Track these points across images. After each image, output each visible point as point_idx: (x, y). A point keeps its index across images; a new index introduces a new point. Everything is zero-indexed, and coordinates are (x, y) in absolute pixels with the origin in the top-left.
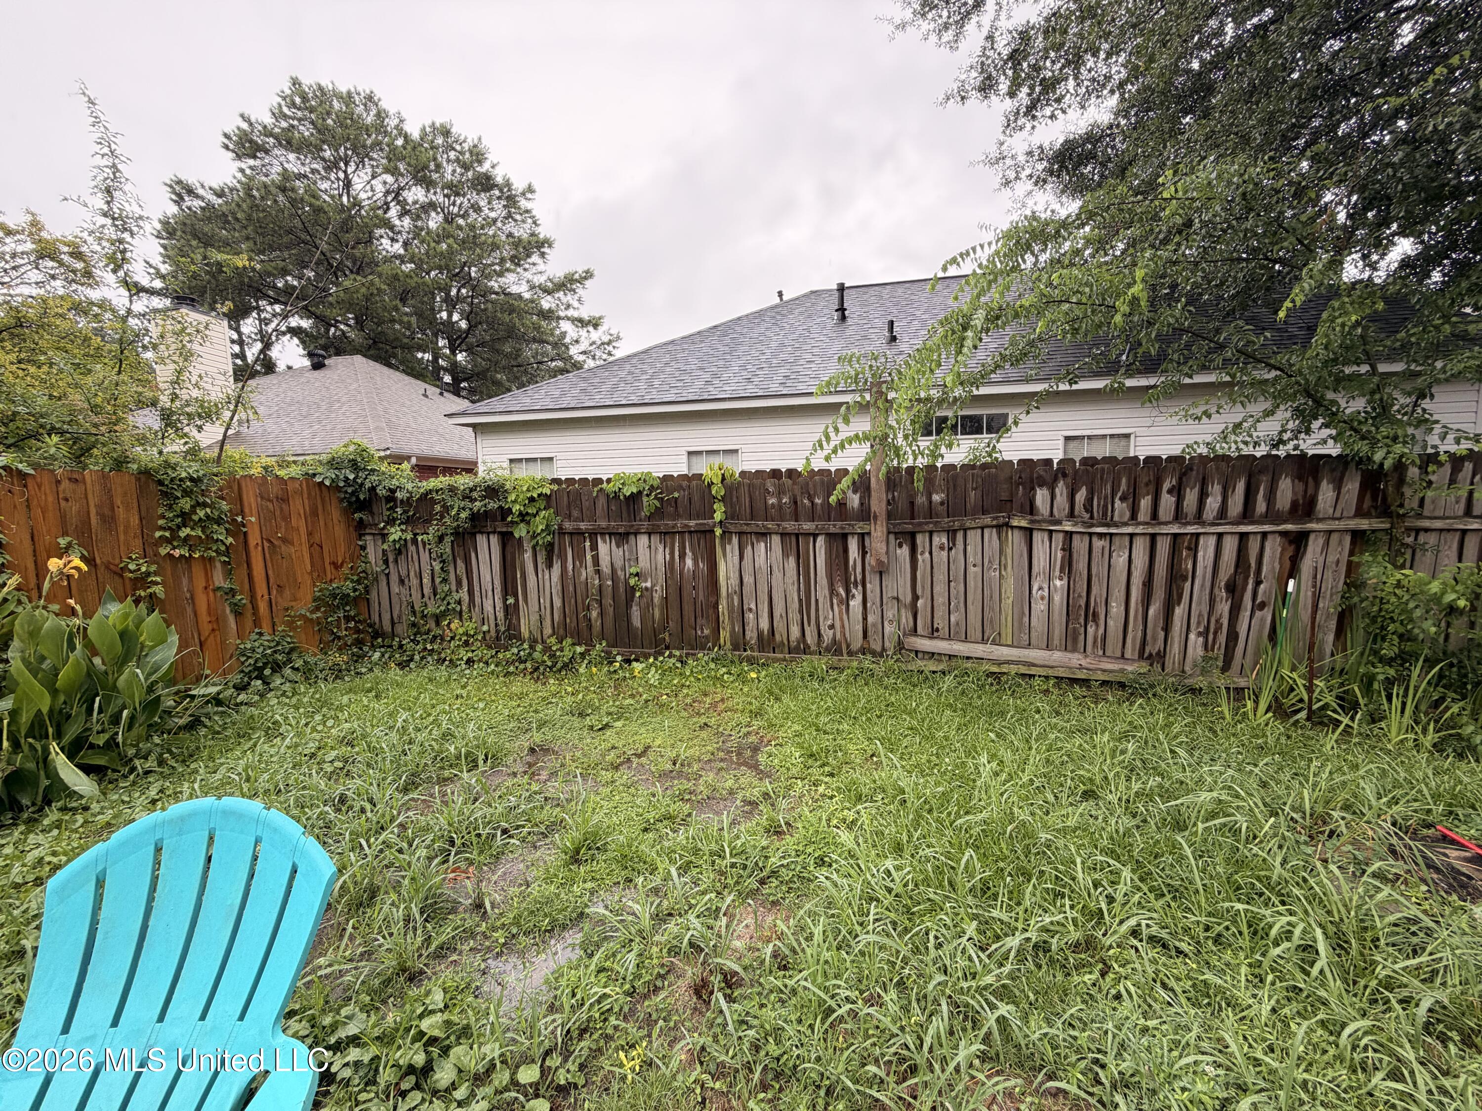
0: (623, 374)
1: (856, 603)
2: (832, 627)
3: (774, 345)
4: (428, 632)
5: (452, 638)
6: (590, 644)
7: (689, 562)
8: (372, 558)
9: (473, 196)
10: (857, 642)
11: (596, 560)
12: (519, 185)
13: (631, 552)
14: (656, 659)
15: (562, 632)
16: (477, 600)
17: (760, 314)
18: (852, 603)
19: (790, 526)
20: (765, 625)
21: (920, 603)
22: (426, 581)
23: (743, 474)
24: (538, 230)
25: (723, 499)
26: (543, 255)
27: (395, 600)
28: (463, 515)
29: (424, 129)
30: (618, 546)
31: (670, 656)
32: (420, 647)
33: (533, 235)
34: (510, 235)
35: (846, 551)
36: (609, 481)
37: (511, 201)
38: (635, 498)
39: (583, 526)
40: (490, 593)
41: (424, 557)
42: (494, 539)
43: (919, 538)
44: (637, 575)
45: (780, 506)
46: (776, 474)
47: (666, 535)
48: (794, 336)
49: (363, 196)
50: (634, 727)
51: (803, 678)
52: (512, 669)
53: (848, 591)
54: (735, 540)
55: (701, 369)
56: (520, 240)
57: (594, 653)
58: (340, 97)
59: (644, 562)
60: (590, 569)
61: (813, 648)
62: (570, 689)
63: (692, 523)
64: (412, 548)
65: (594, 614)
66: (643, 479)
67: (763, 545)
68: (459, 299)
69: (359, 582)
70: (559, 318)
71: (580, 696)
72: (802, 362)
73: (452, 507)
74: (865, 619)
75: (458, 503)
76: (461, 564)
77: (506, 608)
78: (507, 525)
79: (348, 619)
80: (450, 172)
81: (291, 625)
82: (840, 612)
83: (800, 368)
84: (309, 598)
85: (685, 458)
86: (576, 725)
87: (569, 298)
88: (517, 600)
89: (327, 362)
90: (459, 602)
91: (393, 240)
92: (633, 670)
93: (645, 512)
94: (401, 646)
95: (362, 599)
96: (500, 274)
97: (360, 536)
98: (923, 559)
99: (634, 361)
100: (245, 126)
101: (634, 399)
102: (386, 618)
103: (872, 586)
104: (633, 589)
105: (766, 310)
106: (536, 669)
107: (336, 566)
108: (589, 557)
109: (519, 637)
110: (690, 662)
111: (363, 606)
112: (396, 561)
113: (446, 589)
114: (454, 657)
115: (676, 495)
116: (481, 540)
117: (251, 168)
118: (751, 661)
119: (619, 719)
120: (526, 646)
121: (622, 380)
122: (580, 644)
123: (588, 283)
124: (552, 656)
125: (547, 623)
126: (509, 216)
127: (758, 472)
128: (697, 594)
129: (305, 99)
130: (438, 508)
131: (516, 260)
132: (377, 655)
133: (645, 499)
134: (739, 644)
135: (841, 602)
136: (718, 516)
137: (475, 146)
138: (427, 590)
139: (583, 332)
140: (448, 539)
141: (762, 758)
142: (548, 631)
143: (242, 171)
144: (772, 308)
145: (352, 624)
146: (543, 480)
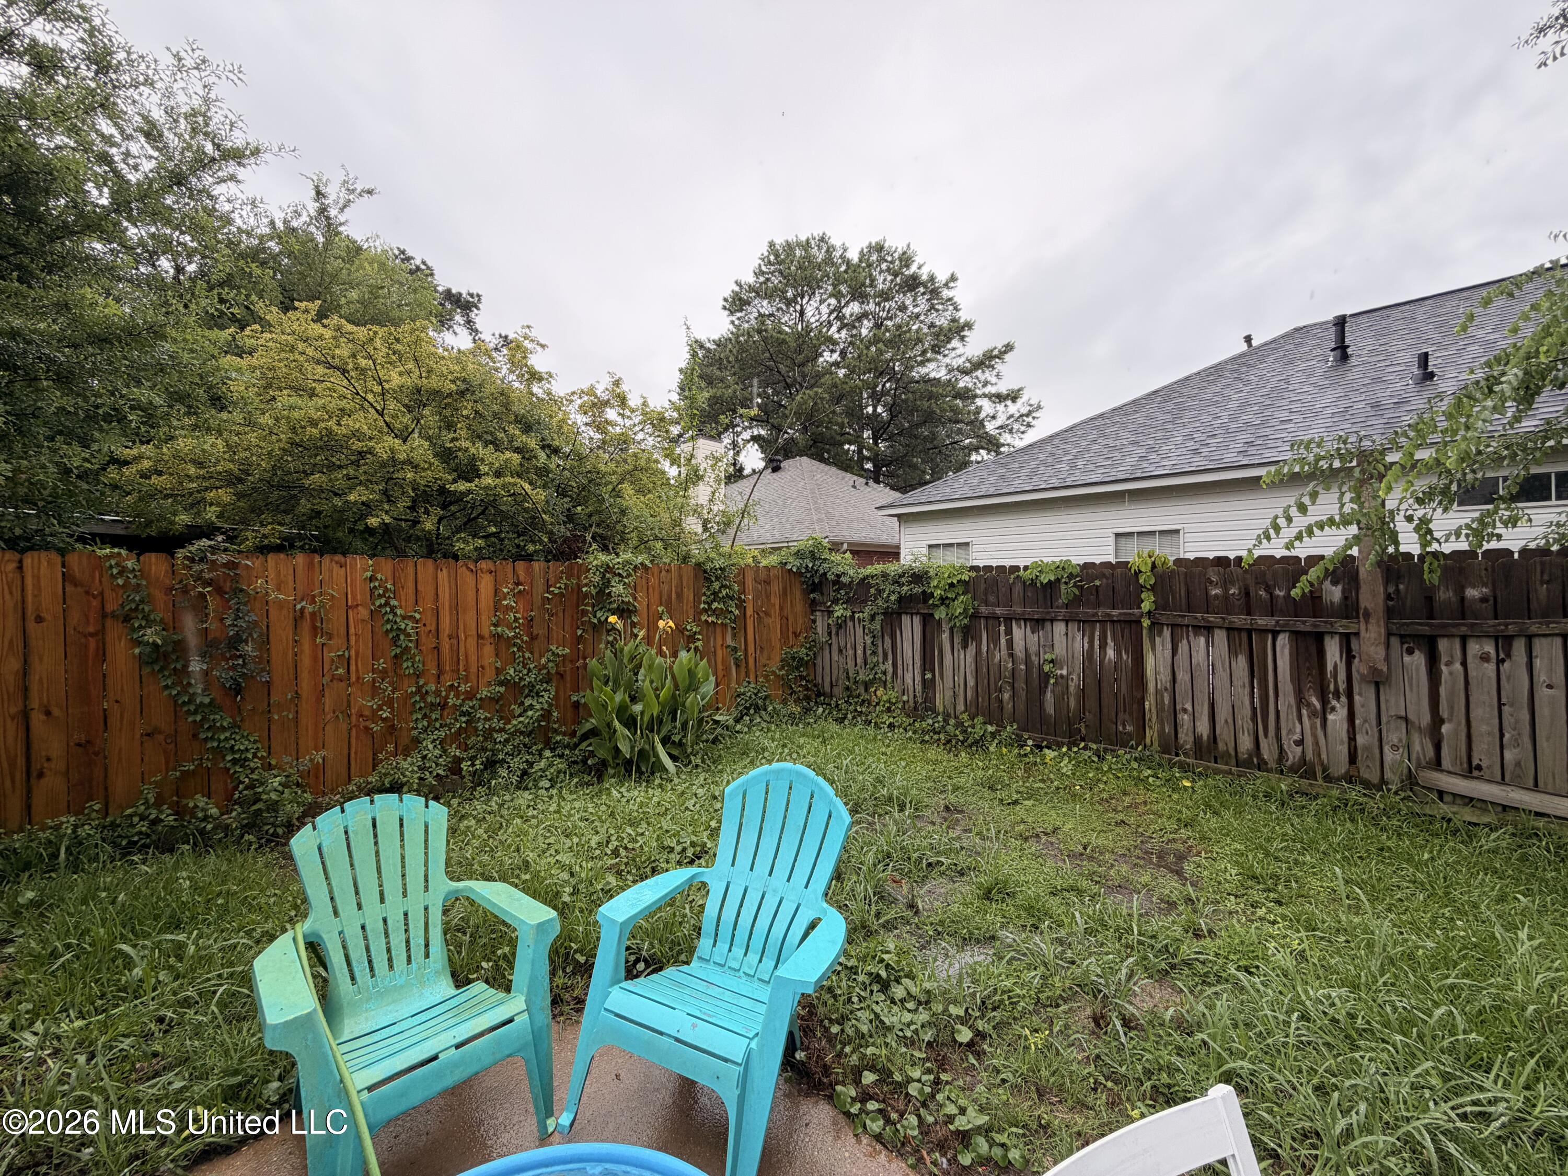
0: (1043, 456)
1: (1337, 717)
2: (1300, 743)
3: (1233, 405)
4: (858, 696)
5: (878, 704)
6: (1001, 725)
7: (1111, 653)
8: (819, 630)
9: (899, 298)
10: (1340, 766)
11: (1010, 644)
12: (941, 277)
13: (1046, 638)
14: (1069, 749)
15: (973, 710)
16: (900, 672)
17: (1217, 370)
18: (1331, 717)
19: (1239, 620)
20: (1203, 728)
21: (1445, 729)
22: (860, 652)
23: (1178, 562)
24: (960, 314)
25: (1153, 588)
26: (962, 338)
27: (834, 666)
28: (893, 598)
29: (862, 252)
30: (1033, 632)
31: (1085, 748)
32: (852, 708)
33: (954, 320)
34: (932, 325)
35: (1321, 653)
36: (1026, 568)
37: (934, 293)
38: (1053, 586)
39: (999, 611)
40: (911, 667)
41: (859, 631)
42: (917, 620)
43: (1443, 645)
44: (1052, 661)
45: (1226, 597)
46: (1221, 561)
47: (1086, 623)
48: (1264, 391)
49: (812, 320)
50: (1042, 808)
51: (1255, 797)
52: (927, 738)
53: (1324, 702)
54: (1167, 633)
55: (1135, 443)
56: (941, 328)
57: (1004, 734)
58: (799, 244)
59: (1060, 649)
60: (1004, 651)
61: (1273, 765)
62: (980, 764)
63: (1115, 612)
64: (850, 624)
65: (1006, 696)
66: (1062, 567)
67: (1202, 640)
68: (884, 393)
69: (810, 649)
70: (976, 396)
71: (990, 772)
72: (1274, 422)
73: (884, 590)
74: (1352, 738)
75: (888, 588)
76: (888, 640)
77: (924, 681)
78: (928, 608)
79: (802, 678)
80: (883, 281)
81: (766, 677)
82: (1313, 727)
83: (1267, 431)
84: (778, 659)
85: (1111, 541)
86: (986, 795)
87: (988, 375)
88: (934, 676)
89: (782, 465)
90: (884, 673)
91: (832, 351)
92: (1043, 757)
93: (1063, 600)
94: (837, 706)
95: (810, 664)
96: (922, 364)
97: (813, 612)
98: (1450, 672)
99: (1056, 441)
100: (737, 289)
101: (1055, 482)
102: (827, 679)
103: (1364, 699)
104: (1047, 676)
105: (1226, 362)
106: (949, 741)
107: (796, 635)
108: (1003, 641)
109: (934, 710)
110: (1109, 757)
111: (811, 670)
112: (837, 634)
113: (875, 660)
114: (879, 721)
115: (1098, 583)
116: (906, 620)
117: (739, 319)
118: (1184, 768)
119: (1029, 799)
120: (940, 718)
121: (1044, 463)
122: (991, 724)
123: (1007, 357)
124: (964, 732)
125: (961, 699)
126: (932, 307)
127: (1197, 559)
128: (1119, 688)
129: (777, 256)
130: (872, 591)
131: (936, 349)
132: (820, 710)
133: (1063, 587)
134: (1170, 746)
135: (1313, 714)
136: (1146, 606)
137: (904, 253)
138: (860, 660)
139: (1000, 407)
140: (879, 618)
141: (1188, 867)
142: (961, 707)
143: (733, 322)
144: (1235, 359)
145: (804, 683)
146: (962, 567)
